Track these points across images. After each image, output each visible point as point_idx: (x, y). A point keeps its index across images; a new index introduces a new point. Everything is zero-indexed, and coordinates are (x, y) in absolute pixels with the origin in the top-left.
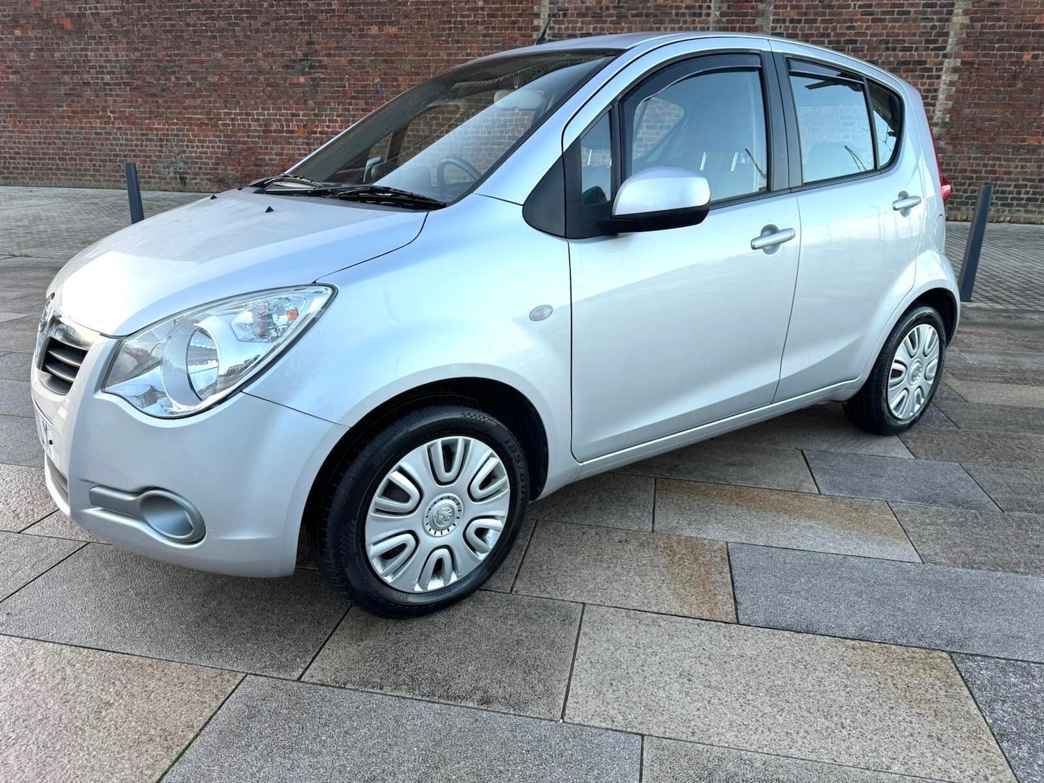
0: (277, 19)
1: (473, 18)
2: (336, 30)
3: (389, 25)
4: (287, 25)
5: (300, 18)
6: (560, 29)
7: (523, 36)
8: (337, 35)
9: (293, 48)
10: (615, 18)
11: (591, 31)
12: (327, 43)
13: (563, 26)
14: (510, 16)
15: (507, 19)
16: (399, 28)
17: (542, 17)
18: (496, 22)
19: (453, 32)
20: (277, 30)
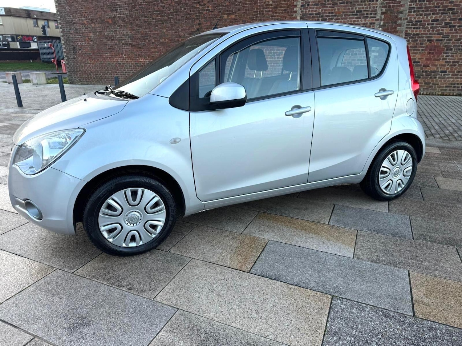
0: (187, 14)
1: (267, 9)
2: (210, 17)
3: (232, 14)
4: (191, 17)
5: (196, 14)
6: (306, 12)
7: (289, 15)
8: (211, 20)
9: (193, 26)
10: (332, 5)
11: (320, 12)
12: (206, 24)
13: (307, 10)
14: (283, 7)
15: (282, 9)
16: (236, 15)
17: (298, 7)
18: (277, 10)
19: (258, 15)
20: (187, 19)
